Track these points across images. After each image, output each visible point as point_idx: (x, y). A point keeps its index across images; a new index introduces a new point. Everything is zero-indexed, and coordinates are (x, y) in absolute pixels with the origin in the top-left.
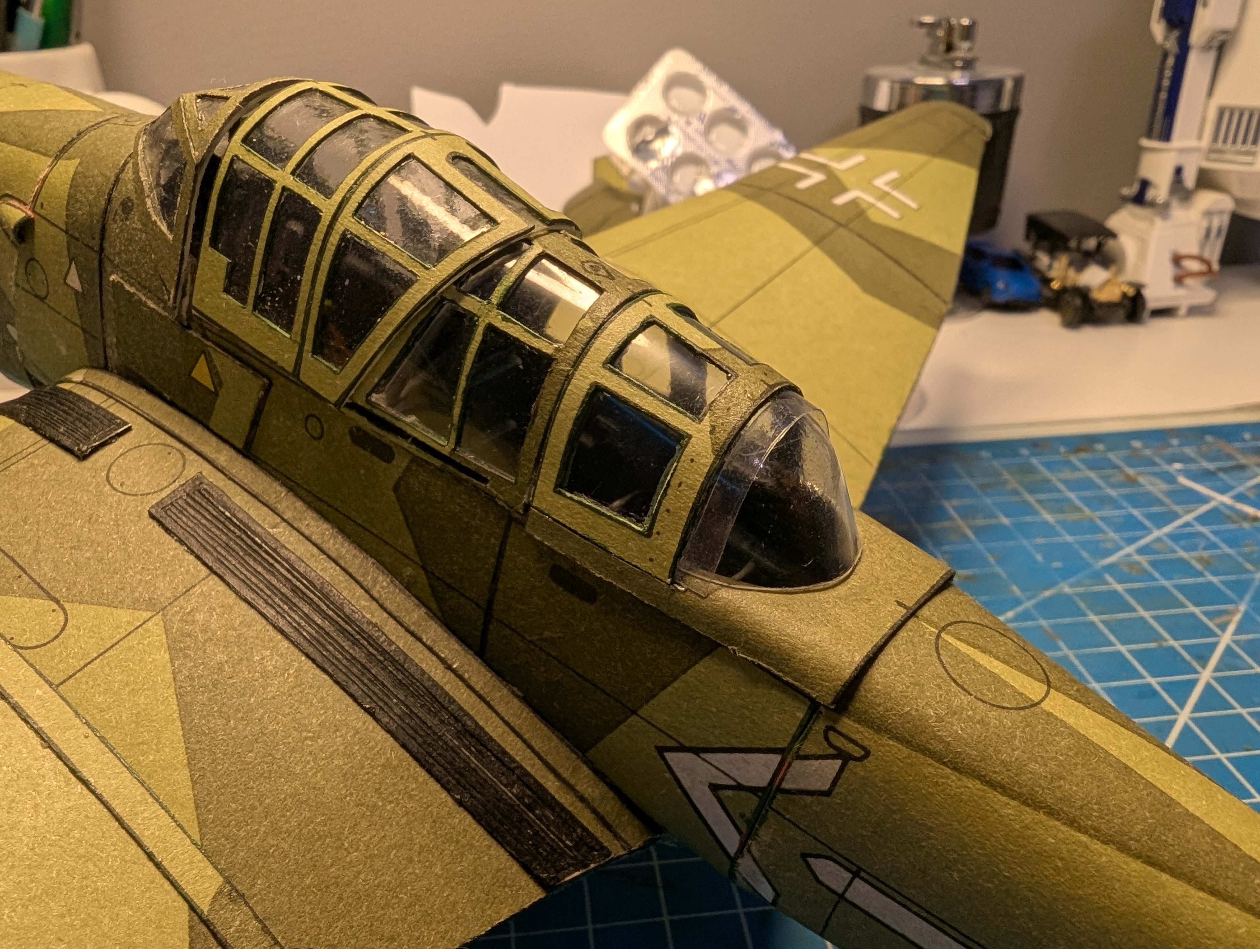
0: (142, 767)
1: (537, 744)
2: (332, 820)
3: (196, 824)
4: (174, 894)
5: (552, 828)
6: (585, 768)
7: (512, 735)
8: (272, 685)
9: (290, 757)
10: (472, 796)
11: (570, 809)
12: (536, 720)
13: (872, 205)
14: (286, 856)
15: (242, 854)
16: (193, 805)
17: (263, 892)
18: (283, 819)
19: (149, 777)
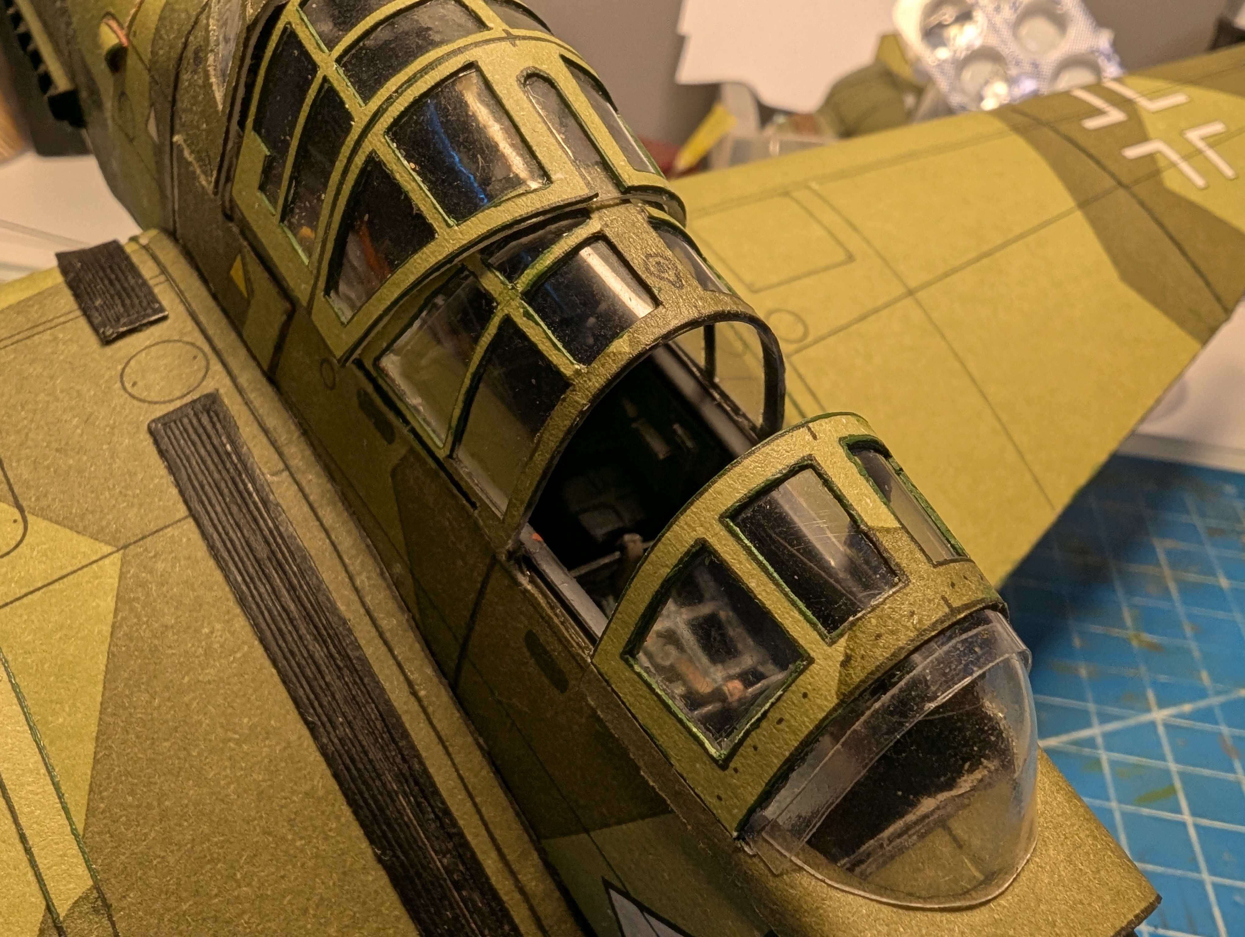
0: (48, 729)
1: (488, 812)
2: (231, 843)
3: (84, 811)
4: (35, 887)
5: (475, 916)
6: (535, 855)
7: (464, 792)
8: (214, 666)
9: (206, 758)
10: (395, 855)
11: (505, 898)
12: (496, 783)
13: (1174, 165)
14: (170, 872)
15: (123, 858)
16: (87, 787)
17: (132, 908)
18: (178, 828)
19: (51, 743)
